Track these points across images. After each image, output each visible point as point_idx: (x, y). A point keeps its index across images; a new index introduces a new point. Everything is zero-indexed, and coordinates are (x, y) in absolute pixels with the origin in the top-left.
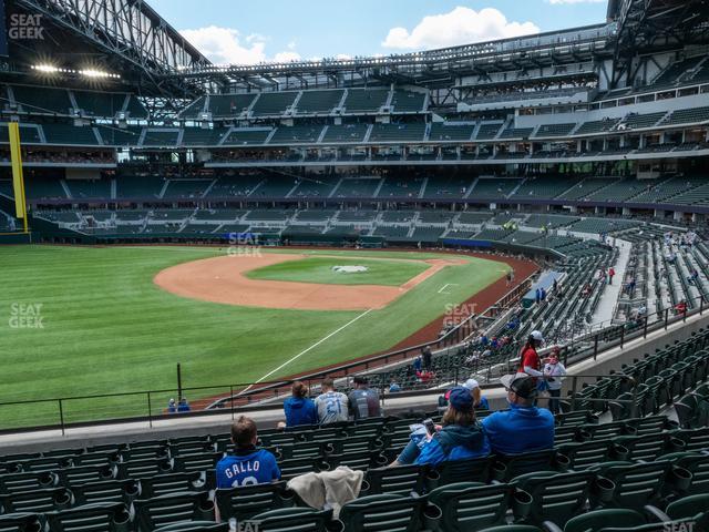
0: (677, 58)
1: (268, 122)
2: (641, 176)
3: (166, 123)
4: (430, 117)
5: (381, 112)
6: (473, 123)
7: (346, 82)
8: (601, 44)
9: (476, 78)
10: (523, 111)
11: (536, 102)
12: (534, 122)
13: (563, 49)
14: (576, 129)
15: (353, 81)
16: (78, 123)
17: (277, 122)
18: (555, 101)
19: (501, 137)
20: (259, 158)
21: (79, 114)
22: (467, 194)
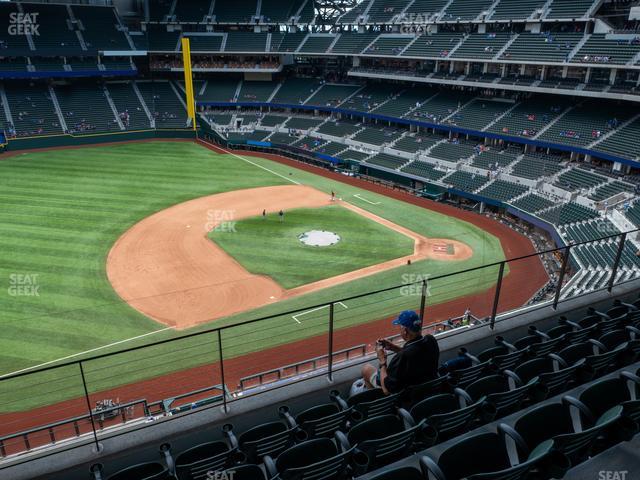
4: (592, 25)
5: (533, 19)
16: (257, 30)
21: (257, 21)
22: (598, 142)
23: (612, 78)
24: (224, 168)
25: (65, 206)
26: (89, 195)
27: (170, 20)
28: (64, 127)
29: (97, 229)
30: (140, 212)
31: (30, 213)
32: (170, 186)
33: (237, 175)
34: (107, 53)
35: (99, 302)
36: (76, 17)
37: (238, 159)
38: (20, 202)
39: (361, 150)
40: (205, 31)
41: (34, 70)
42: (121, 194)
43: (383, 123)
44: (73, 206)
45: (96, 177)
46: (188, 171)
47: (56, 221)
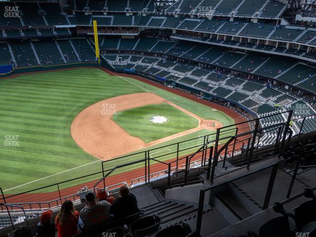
4: (280, 21)
6: (304, 28)
16: (128, 15)
21: (128, 10)
22: (280, 75)
23: (287, 46)
24: (114, 84)
25: (47, 103)
26: (57, 98)
27: (86, 9)
28: (39, 62)
29: (64, 115)
30: (80, 107)
31: (33, 107)
32: (91, 93)
33: (121, 87)
34: (57, 26)
35: (71, 149)
36: (42, 9)
37: (120, 79)
38: (27, 102)
39: (176, 75)
40: (103, 15)
41: (24, 35)
42: (71, 97)
43: (186, 61)
44: (51, 104)
45: (58, 89)
46: (99, 85)
47: (45, 111)
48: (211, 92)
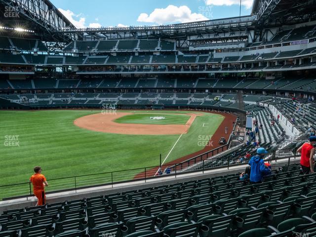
0: (280, 30)
1: (105, 54)
2: (267, 78)
3: (55, 53)
4: (177, 53)
5: (156, 50)
6: (196, 55)
7: (139, 37)
8: (250, 24)
9: (197, 36)
10: (217, 51)
11: (223, 47)
12: (222, 55)
13: (234, 25)
14: (240, 59)
15: (141, 36)
16: (15, 53)
17: (109, 54)
18: (231, 47)
19: (209, 61)
20: (101, 70)
21: (14, 49)
48: (157, 103)
